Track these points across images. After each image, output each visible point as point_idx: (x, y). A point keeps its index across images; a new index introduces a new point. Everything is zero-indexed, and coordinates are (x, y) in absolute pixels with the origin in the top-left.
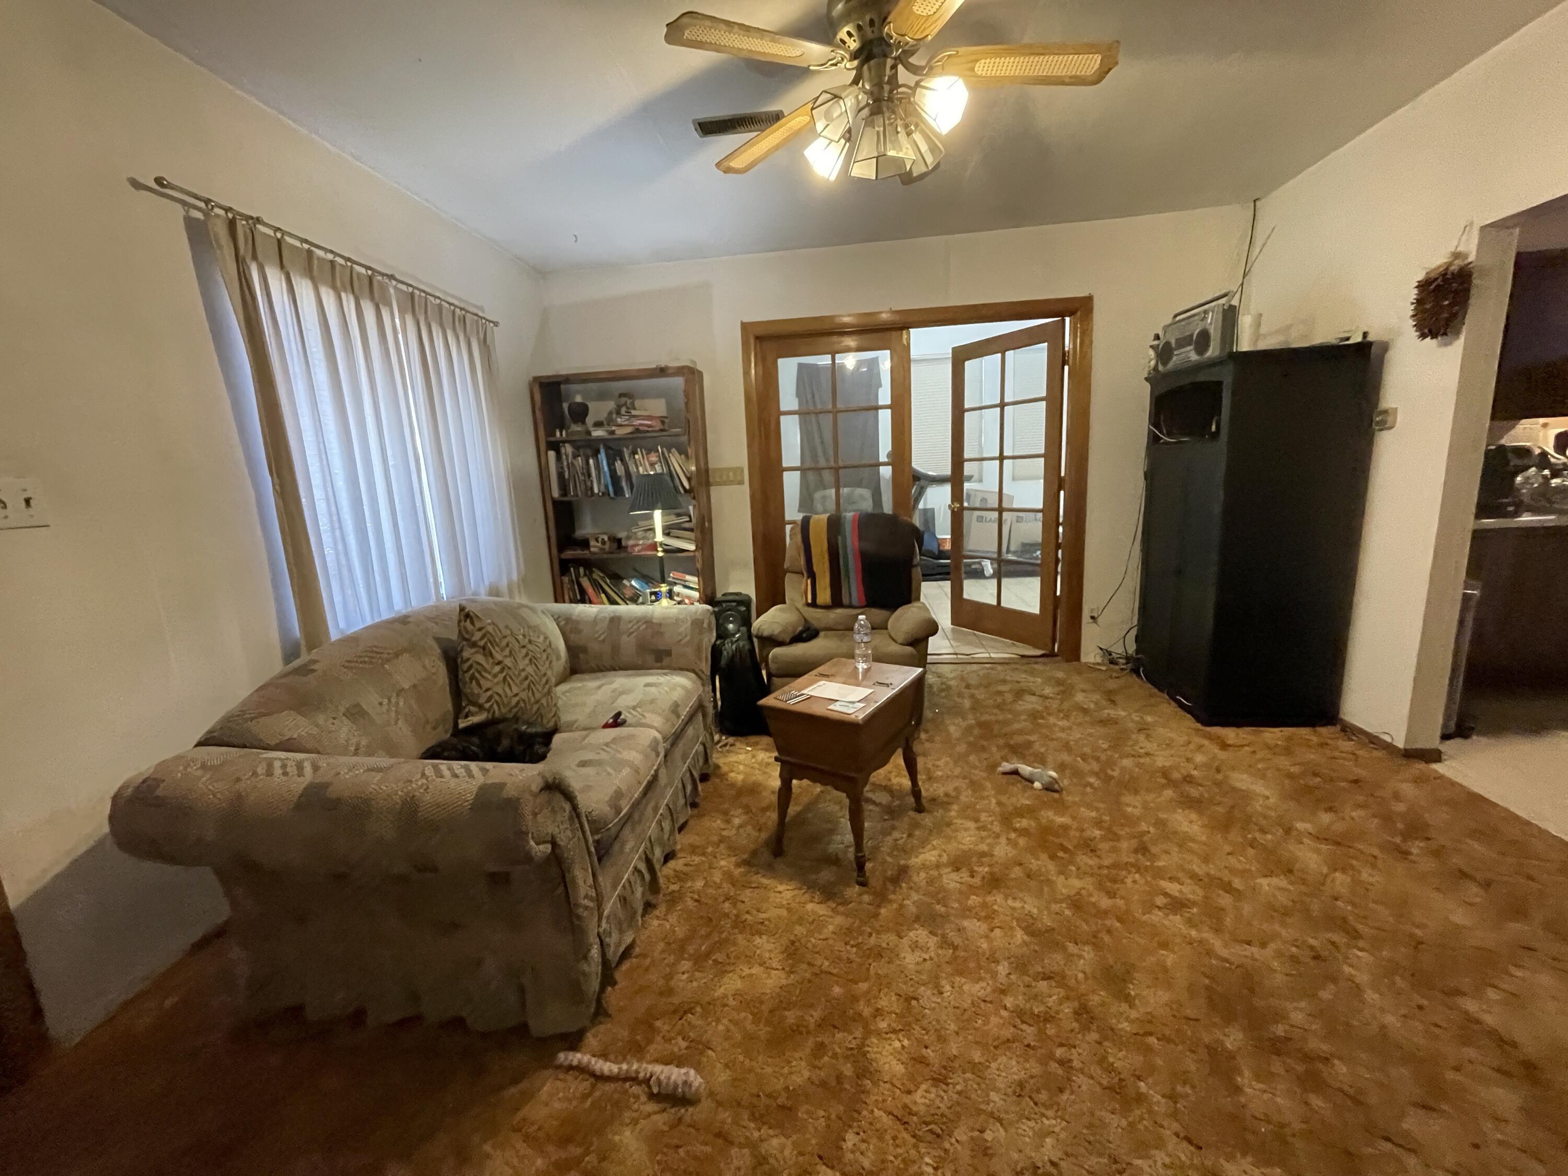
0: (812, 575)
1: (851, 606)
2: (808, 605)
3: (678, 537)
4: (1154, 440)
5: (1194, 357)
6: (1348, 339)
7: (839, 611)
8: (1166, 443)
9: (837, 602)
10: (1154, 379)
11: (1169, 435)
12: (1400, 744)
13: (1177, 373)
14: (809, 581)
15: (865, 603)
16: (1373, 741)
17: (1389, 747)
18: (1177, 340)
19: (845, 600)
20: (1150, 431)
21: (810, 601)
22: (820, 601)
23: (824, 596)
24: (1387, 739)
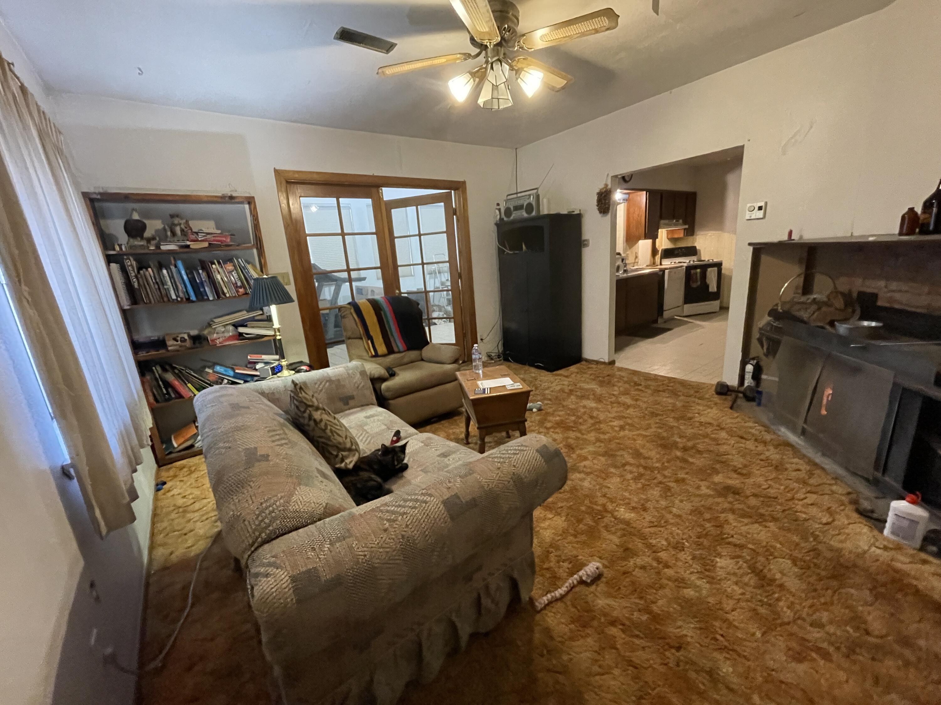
0: (370, 337)
1: (399, 352)
2: (373, 356)
3: (253, 327)
4: (500, 252)
5: (525, 215)
6: (573, 212)
7: (392, 356)
8: (508, 253)
9: (391, 351)
10: (500, 225)
11: (510, 250)
12: (607, 361)
13: (513, 222)
14: (369, 342)
15: (406, 349)
16: (597, 362)
17: (604, 363)
18: (514, 207)
19: (396, 349)
20: (499, 248)
21: (373, 353)
22: (380, 352)
23: (382, 349)
24: (602, 360)
